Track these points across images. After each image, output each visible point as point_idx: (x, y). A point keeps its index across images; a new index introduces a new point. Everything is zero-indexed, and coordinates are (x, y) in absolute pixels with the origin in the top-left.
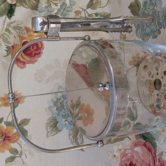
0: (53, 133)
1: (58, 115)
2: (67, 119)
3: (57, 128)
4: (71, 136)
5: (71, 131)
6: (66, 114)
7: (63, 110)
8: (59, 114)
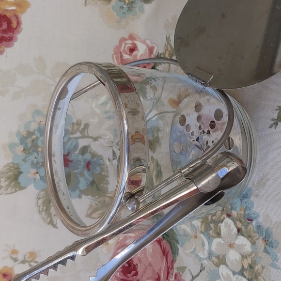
0: (9, 191)
1: (24, 160)
2: (38, 171)
3: (19, 183)
4: (41, 201)
5: (42, 193)
6: (39, 161)
7: (35, 154)
8: (27, 159)
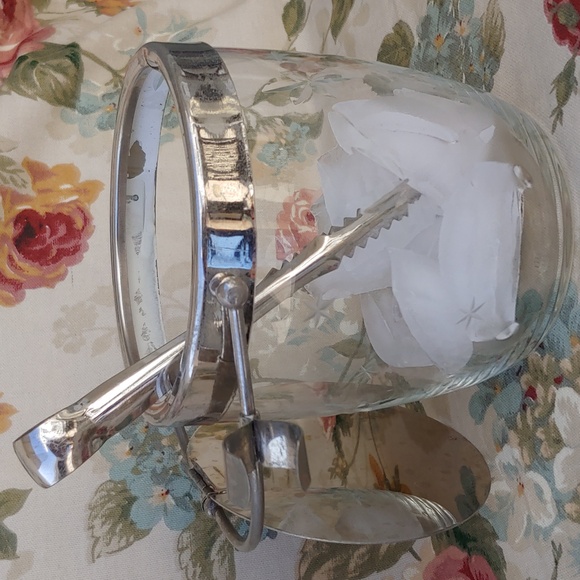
0: (114, 545)
1: (136, 471)
2: (169, 487)
3: (132, 523)
4: (186, 556)
5: (186, 535)
6: (168, 466)
7: (157, 454)
8: (140, 468)
